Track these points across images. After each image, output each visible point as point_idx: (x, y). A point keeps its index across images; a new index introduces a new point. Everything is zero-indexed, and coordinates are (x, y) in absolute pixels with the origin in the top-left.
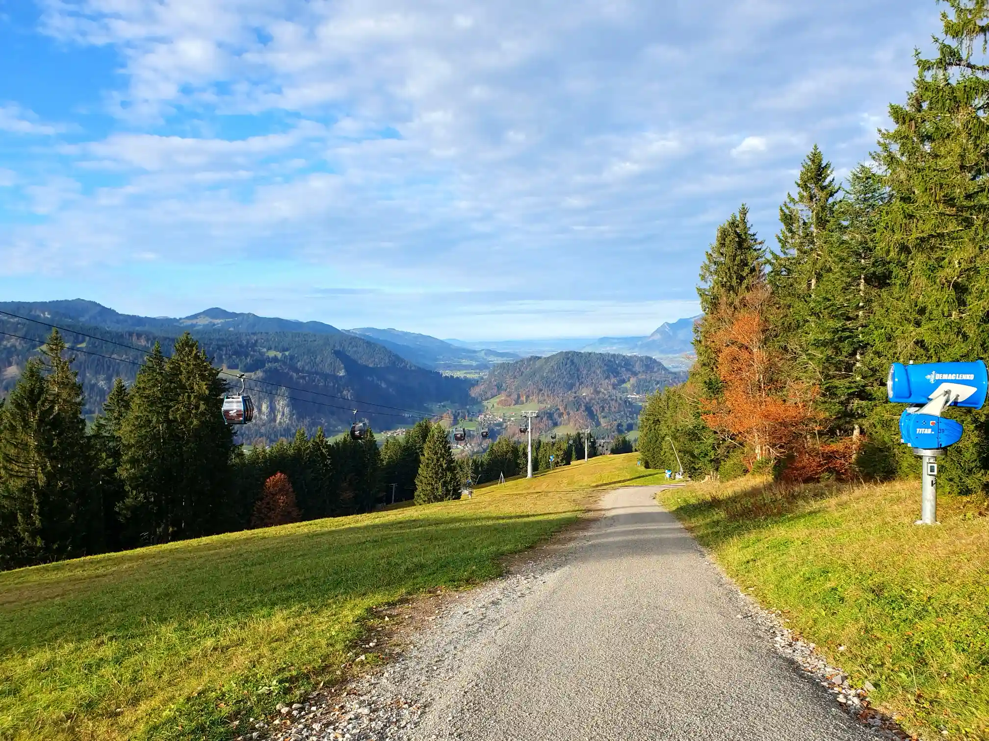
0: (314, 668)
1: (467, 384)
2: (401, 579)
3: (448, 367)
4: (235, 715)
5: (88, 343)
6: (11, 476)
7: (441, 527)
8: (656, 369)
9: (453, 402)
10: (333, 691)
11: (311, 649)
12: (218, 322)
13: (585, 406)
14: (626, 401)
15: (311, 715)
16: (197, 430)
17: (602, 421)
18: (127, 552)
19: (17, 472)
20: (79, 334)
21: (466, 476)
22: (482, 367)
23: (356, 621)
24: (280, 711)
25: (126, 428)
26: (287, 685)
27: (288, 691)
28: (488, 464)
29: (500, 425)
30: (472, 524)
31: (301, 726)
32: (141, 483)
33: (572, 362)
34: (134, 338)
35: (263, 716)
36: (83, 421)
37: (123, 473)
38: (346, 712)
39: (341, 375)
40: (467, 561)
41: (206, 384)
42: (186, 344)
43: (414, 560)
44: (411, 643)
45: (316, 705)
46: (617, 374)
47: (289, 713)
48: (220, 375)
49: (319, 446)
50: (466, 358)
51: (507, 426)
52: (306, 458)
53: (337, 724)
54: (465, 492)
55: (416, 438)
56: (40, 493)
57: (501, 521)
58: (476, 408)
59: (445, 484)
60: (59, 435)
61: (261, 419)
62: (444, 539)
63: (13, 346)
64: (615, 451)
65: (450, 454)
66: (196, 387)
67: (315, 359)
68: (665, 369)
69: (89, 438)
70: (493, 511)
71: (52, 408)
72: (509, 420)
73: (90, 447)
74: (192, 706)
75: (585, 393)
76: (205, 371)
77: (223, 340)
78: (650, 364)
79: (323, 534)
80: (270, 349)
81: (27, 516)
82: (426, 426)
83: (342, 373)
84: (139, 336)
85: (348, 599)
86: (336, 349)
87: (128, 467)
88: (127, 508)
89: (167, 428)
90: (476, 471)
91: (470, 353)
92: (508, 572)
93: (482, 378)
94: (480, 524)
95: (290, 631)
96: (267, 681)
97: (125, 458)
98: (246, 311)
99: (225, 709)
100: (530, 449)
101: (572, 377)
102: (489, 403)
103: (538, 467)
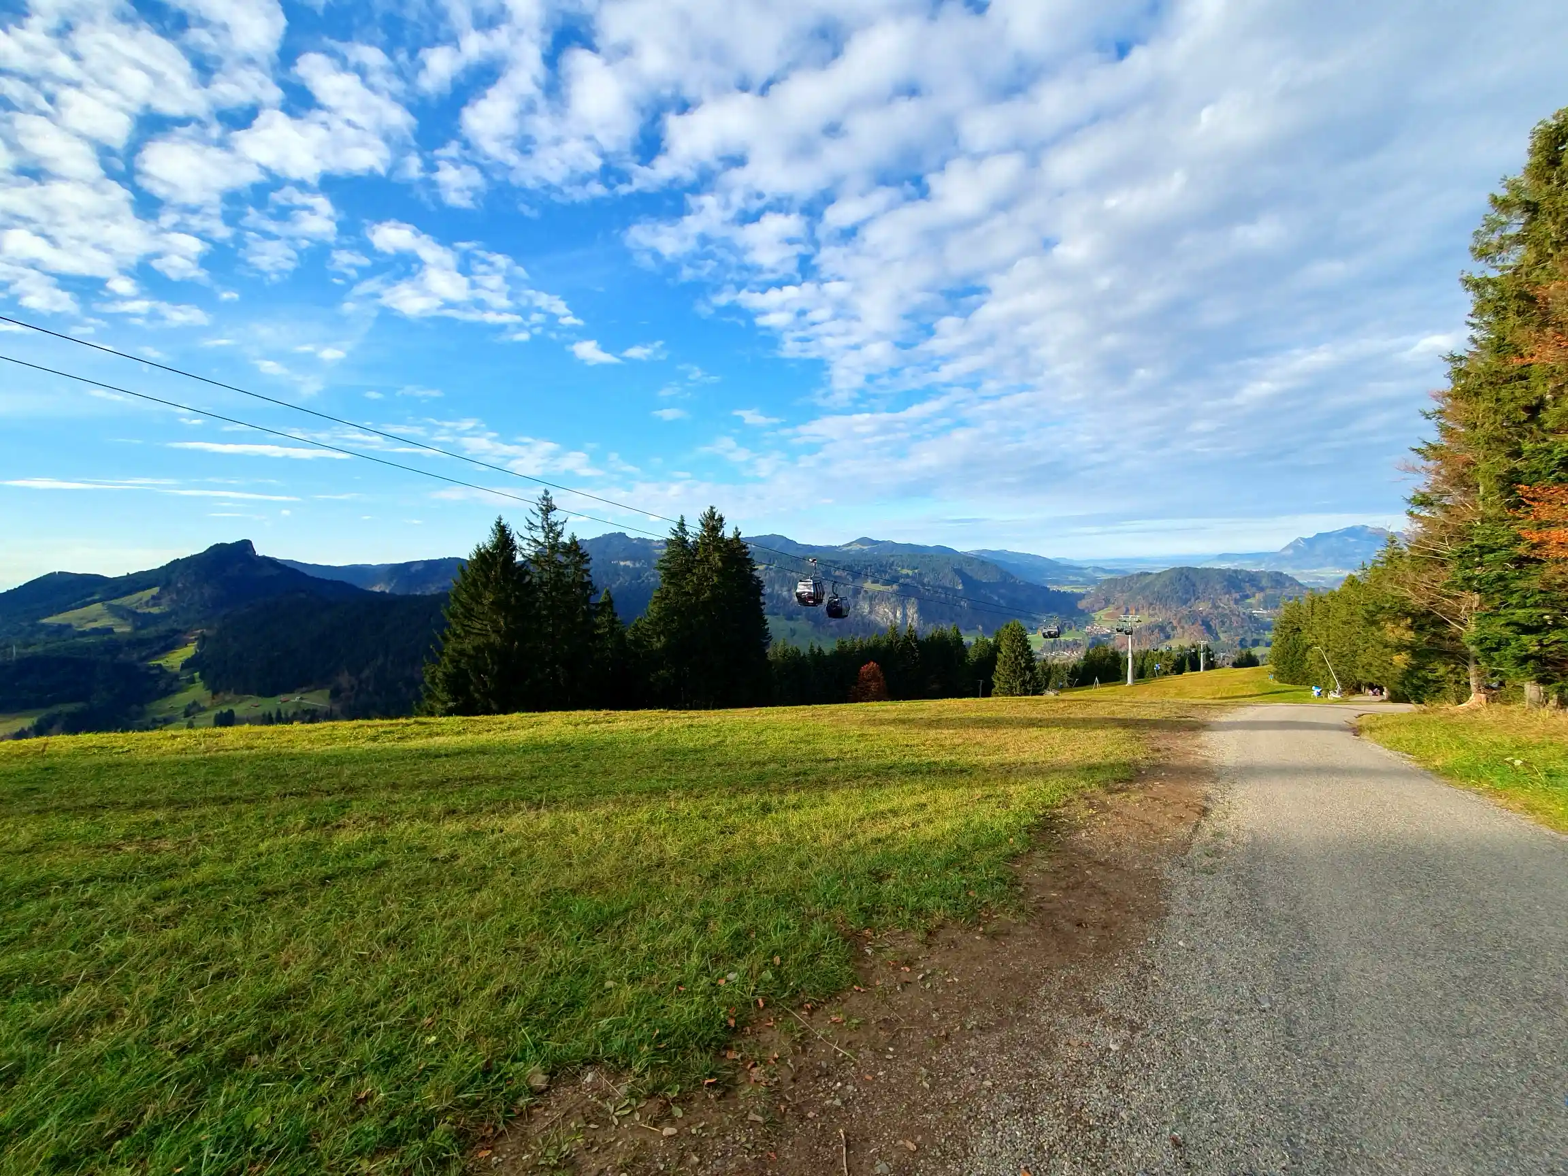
1: (1074, 598)
3: (1057, 583)
8: (1287, 585)
9: (1060, 613)
12: (867, 548)
13: (1202, 620)
14: (1251, 616)
17: (1222, 636)
22: (1094, 581)
28: (1084, 669)
29: (1108, 635)
33: (1187, 578)
39: (959, 588)
46: (1239, 589)
49: (908, 639)
50: (1076, 575)
52: (897, 650)
58: (1082, 618)
59: (1023, 681)
64: (1236, 665)
65: (1031, 653)
67: (938, 575)
68: (1300, 585)
75: (1203, 607)
77: (869, 561)
78: (1279, 580)
86: (955, 567)
91: (1075, 570)
93: (1089, 593)
100: (1130, 655)
101: (1187, 592)
102: (1097, 616)
103: (1140, 674)
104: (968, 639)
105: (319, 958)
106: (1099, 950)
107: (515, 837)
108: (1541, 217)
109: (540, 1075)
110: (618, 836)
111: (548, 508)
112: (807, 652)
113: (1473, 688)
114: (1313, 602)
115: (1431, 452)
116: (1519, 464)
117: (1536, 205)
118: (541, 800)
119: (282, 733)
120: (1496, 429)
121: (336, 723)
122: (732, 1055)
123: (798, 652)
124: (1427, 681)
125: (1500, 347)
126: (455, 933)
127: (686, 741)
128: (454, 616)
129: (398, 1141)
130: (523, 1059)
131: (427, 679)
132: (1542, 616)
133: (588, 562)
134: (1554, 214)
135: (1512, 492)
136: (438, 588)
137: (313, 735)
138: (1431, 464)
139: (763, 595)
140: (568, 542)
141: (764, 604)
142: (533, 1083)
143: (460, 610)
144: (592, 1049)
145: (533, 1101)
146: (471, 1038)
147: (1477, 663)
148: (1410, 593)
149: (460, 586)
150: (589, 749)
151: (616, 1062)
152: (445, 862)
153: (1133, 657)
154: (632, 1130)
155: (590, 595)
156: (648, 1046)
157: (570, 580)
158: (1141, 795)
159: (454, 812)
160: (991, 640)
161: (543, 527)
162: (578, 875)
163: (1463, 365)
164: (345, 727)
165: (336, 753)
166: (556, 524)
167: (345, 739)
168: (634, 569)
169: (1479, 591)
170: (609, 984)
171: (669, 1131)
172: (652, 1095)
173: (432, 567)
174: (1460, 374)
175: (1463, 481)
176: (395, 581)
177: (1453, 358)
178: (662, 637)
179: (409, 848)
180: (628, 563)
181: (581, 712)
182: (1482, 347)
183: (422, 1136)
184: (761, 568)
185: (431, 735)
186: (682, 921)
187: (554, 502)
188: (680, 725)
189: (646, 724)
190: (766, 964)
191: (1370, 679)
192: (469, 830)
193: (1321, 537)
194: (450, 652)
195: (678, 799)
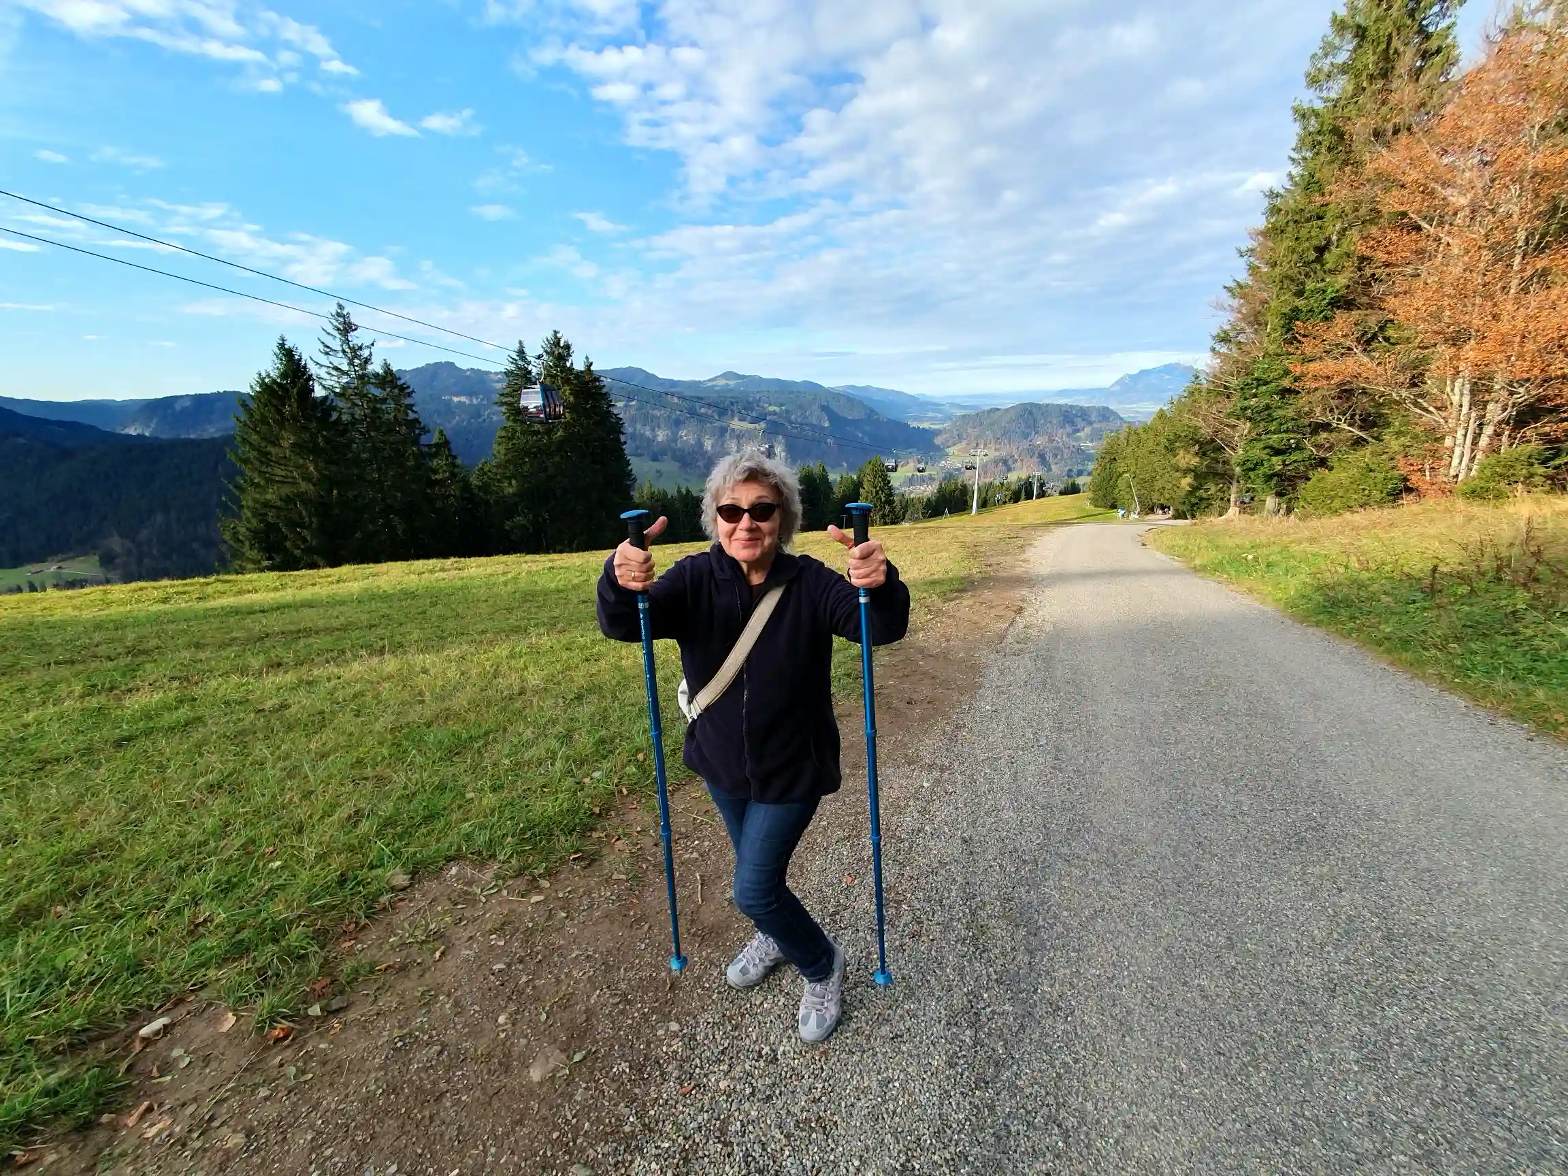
1: (932, 434)
3: (915, 419)
5: (637, 401)
8: (1111, 419)
9: (919, 449)
12: (732, 383)
13: (1039, 454)
14: (1079, 449)
17: (1053, 467)
22: (946, 418)
28: (938, 502)
29: (958, 470)
33: (1030, 413)
34: (670, 397)
46: (1072, 423)
50: (933, 410)
58: (940, 454)
64: (1062, 493)
65: (890, 489)
67: (805, 412)
68: (1121, 419)
75: (1040, 441)
77: (735, 397)
78: (1106, 414)
80: (770, 404)
83: (827, 424)
84: (673, 395)
86: (822, 404)
90: (926, 507)
93: (945, 428)
100: (976, 487)
101: (1028, 427)
102: (950, 451)
103: (984, 504)
104: (833, 477)
105: (126, 813)
106: (922, 719)
107: (356, 682)
108: (1366, 45)
109: (401, 876)
110: (474, 672)
111: (347, 328)
112: (675, 494)
113: (1232, 503)
114: (1129, 433)
115: (1238, 290)
116: (1300, 303)
117: (1365, 30)
118: (384, 647)
119: (34, 601)
120: (1291, 268)
121: (109, 587)
122: (595, 835)
123: (665, 494)
124: (1201, 499)
125: (1311, 184)
126: (292, 773)
127: (548, 582)
128: (246, 461)
129: (248, 950)
130: (382, 865)
131: (227, 536)
132: (1289, 440)
133: (409, 395)
134: (1375, 44)
135: (1290, 329)
136: (218, 430)
137: (77, 602)
138: (1236, 303)
139: (623, 434)
140: (381, 372)
141: (625, 443)
142: (394, 883)
143: (252, 455)
144: (454, 848)
145: (396, 896)
146: (320, 857)
147: (1238, 482)
148: (1201, 423)
149: (245, 425)
150: (435, 596)
151: (480, 853)
152: (275, 710)
153: (979, 489)
154: (500, 903)
155: (420, 435)
156: (512, 837)
157: (391, 416)
158: (970, 602)
159: (279, 665)
160: (855, 477)
161: (344, 352)
162: (431, 709)
163: (1278, 202)
164: (119, 591)
165: (111, 618)
166: (360, 348)
167: (123, 603)
168: (471, 405)
169: (1250, 419)
170: (469, 795)
171: (536, 898)
172: (519, 874)
173: (203, 404)
174: (1274, 211)
175: (1256, 320)
176: (154, 421)
177: (1273, 195)
178: (514, 482)
179: (225, 703)
180: (463, 399)
181: (426, 561)
182: (1296, 184)
183: (275, 941)
184: (620, 404)
185: (240, 592)
186: (546, 736)
187: (353, 320)
188: (540, 567)
189: (501, 568)
190: (630, 761)
191: (1162, 501)
192: (301, 681)
193: (1144, 373)
194: (250, 503)
195: (539, 635)
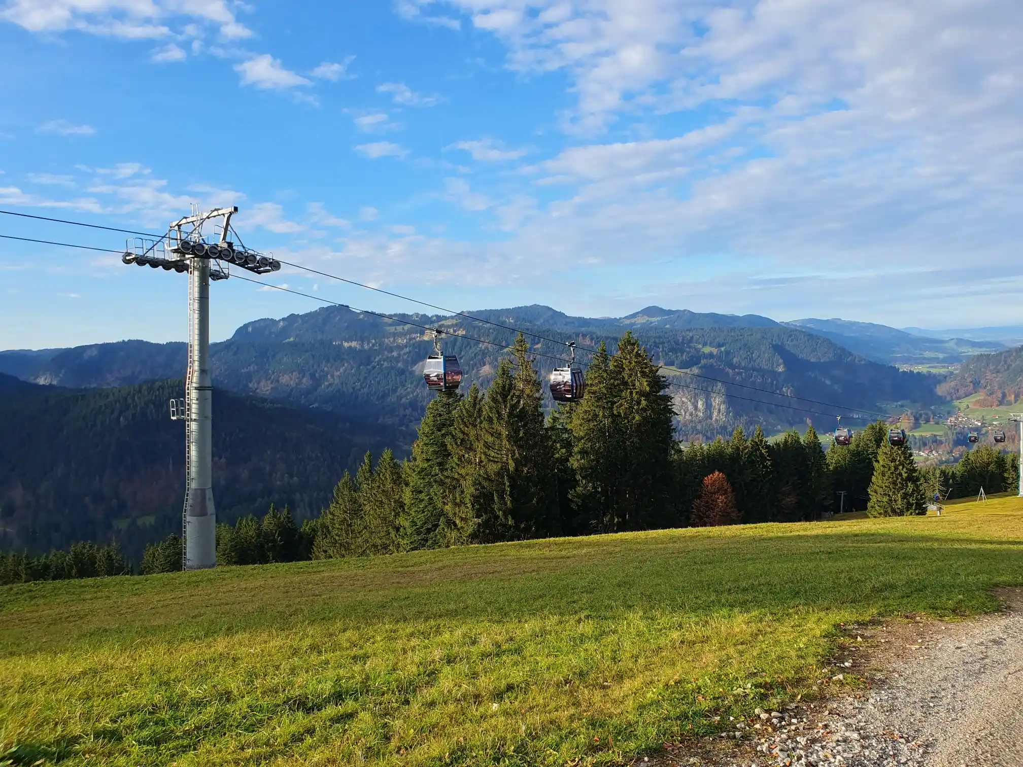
0: (787, 678)
1: (932, 380)
2: (867, 597)
3: (907, 360)
4: (715, 711)
5: (543, 345)
6: (489, 460)
7: (907, 545)
9: (914, 401)
10: (812, 706)
11: (780, 658)
12: (655, 320)
15: (793, 727)
16: (639, 425)
18: (584, 537)
19: (493, 457)
20: (536, 337)
21: (932, 489)
22: (953, 359)
23: (824, 637)
24: (759, 716)
25: (576, 422)
26: (762, 691)
27: (763, 697)
28: (963, 475)
29: (977, 429)
30: (949, 545)
31: (784, 736)
32: (591, 473)
34: (581, 338)
35: (743, 717)
36: (542, 415)
37: (575, 462)
38: (830, 732)
39: (780, 370)
40: (948, 588)
41: (646, 381)
42: (629, 342)
43: (881, 578)
44: (894, 671)
45: (795, 717)
47: (768, 720)
48: (660, 373)
49: (757, 445)
50: (930, 349)
51: (987, 432)
52: (744, 458)
53: (824, 743)
54: (932, 508)
55: (868, 442)
56: (511, 478)
57: (989, 546)
58: (943, 408)
59: (905, 496)
60: (523, 426)
61: (697, 415)
62: (913, 559)
63: (487, 348)
65: (912, 462)
66: (637, 384)
67: (752, 354)
69: (546, 429)
70: (973, 532)
71: (519, 402)
72: (991, 425)
73: (547, 438)
74: (673, 693)
76: (646, 368)
77: (659, 337)
79: (770, 539)
80: (705, 345)
81: (502, 498)
82: (881, 429)
83: (781, 369)
84: (584, 336)
85: (811, 612)
86: (774, 343)
87: (579, 457)
88: (578, 496)
89: (612, 422)
90: (945, 483)
91: (934, 343)
92: (1009, 608)
93: (952, 373)
94: (959, 547)
95: (755, 636)
96: (741, 683)
97: (576, 449)
98: (682, 308)
99: (705, 704)
102: (962, 404)
168: (362, 351)
176: (63, 371)
180: (354, 344)
